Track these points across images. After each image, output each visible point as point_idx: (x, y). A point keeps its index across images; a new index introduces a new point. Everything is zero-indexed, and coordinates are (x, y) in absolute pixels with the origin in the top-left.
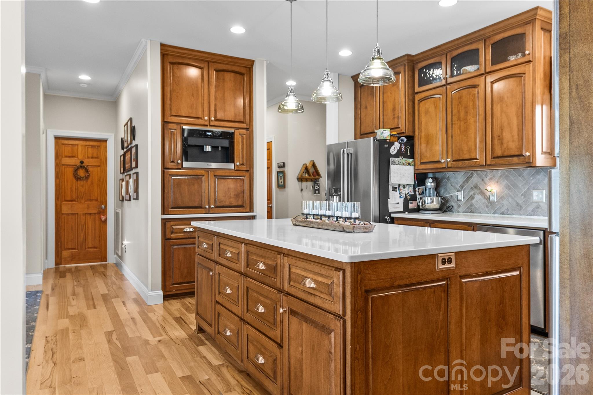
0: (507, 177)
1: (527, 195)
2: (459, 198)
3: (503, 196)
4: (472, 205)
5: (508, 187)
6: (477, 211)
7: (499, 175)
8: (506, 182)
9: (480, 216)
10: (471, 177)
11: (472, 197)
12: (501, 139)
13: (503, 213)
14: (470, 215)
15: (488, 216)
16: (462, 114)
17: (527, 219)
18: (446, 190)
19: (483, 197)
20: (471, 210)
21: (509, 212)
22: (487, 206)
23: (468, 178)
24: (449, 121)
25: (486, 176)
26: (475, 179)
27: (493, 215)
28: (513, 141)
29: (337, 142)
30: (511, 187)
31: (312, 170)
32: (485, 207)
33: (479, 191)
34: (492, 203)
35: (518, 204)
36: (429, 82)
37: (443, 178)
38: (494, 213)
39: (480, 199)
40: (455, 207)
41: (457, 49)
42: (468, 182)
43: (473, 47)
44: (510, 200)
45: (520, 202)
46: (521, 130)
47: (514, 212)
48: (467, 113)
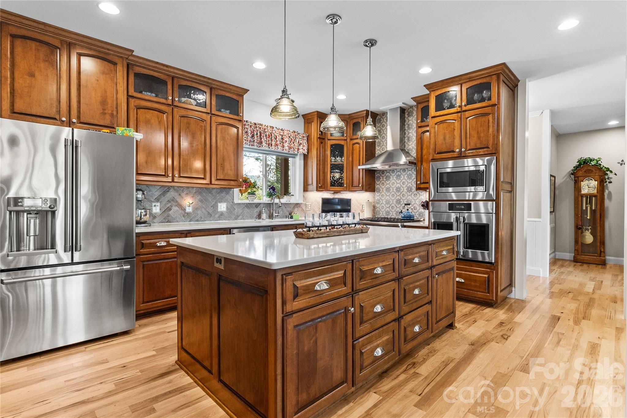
3: (198, 208)
4: (169, 216)
6: (174, 221)
7: (194, 191)
8: (199, 197)
9: (177, 224)
10: (168, 191)
13: (197, 221)
14: (167, 225)
15: (185, 224)
17: (215, 223)
19: (181, 209)
20: (168, 220)
21: (202, 220)
22: (184, 216)
23: (164, 192)
27: (189, 223)
32: (182, 216)
33: (176, 204)
38: (190, 221)
39: (177, 210)
42: (164, 196)
44: (203, 210)
47: (206, 219)
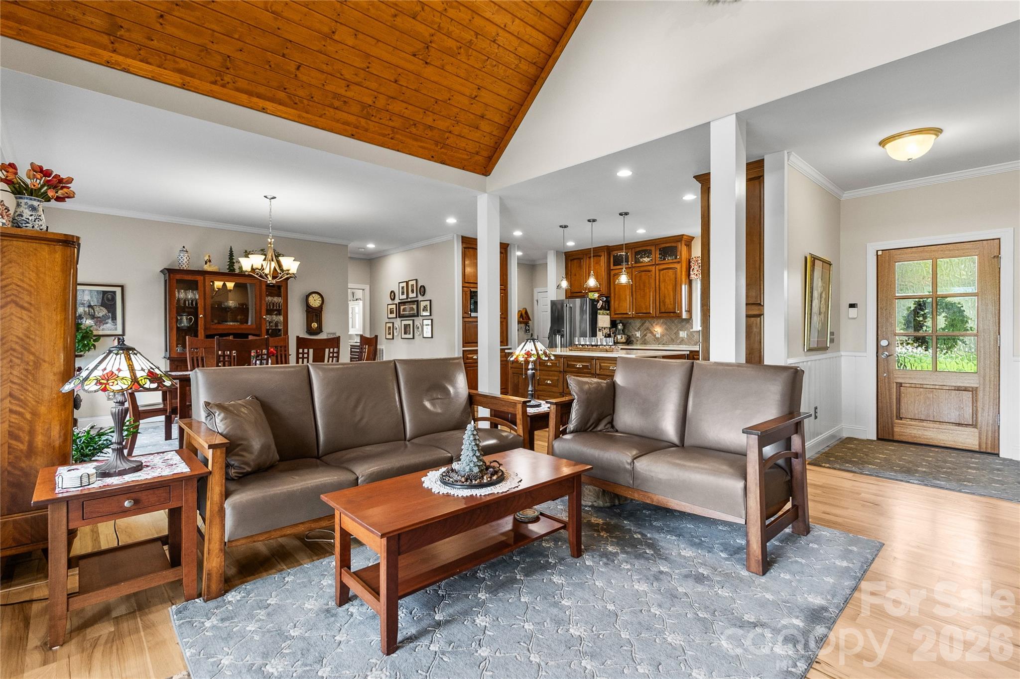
0: (666, 324)
1: (677, 334)
2: (637, 335)
5: (666, 329)
11: (645, 335)
12: (664, 303)
16: (642, 287)
18: (629, 330)
24: (634, 289)
25: (654, 323)
26: (647, 324)
28: (671, 304)
29: (555, 299)
30: (668, 329)
31: (524, 315)
34: (657, 338)
35: (672, 339)
36: (640, 262)
37: (627, 323)
40: (635, 341)
41: (639, 247)
43: (648, 248)
45: (673, 338)
46: (674, 299)
48: (644, 286)
